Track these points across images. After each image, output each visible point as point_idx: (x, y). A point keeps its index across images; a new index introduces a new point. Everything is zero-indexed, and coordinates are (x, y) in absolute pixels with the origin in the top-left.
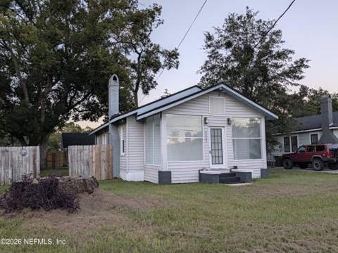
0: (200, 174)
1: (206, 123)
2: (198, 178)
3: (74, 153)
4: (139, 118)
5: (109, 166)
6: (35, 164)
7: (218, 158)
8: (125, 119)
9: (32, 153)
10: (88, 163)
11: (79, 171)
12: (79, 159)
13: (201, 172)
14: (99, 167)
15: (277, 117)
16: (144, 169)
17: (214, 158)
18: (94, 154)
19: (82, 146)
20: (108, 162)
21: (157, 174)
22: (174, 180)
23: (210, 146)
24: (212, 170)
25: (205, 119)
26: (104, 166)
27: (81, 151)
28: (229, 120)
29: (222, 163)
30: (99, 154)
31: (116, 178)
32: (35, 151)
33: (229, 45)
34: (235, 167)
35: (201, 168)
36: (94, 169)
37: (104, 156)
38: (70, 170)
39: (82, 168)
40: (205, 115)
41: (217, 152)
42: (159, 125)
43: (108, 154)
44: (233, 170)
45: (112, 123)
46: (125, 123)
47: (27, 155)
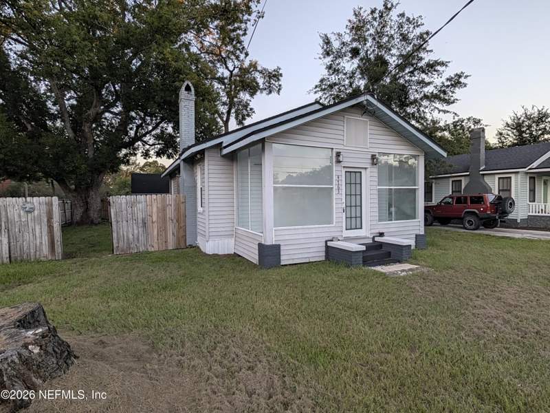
0: (327, 247)
1: (339, 162)
2: (324, 254)
3: (121, 207)
4: (225, 151)
5: (179, 228)
6: (50, 227)
7: (354, 220)
8: (202, 152)
9: (44, 208)
10: (144, 224)
11: (131, 236)
12: (130, 216)
13: (330, 244)
14: (163, 229)
15: (445, 154)
16: (234, 234)
17: (349, 220)
18: (155, 209)
19: (134, 196)
20: (177, 221)
21: (257, 247)
22: (285, 259)
23: (344, 201)
24: (347, 239)
25: (338, 154)
26: (171, 228)
27: (133, 205)
28: (373, 157)
29: (361, 228)
30: (163, 210)
31: (191, 246)
32: (50, 205)
33: (355, 52)
34: (381, 235)
35: (328, 236)
36: (156, 233)
37: (170, 212)
38: (115, 235)
39: (136, 232)
40: (337, 148)
41: (353, 209)
42: (259, 165)
43: (178, 209)
44: (377, 239)
45: (184, 160)
46: (202, 159)
47: (36, 212)
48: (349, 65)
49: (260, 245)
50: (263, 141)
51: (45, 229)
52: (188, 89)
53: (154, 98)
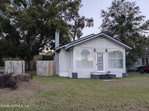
0: (91, 74)
1: (95, 51)
2: (90, 76)
3: (39, 64)
4: (66, 49)
5: (54, 70)
6: (22, 68)
7: (101, 67)
8: (60, 49)
10: (45, 68)
11: (41, 72)
12: (41, 66)
13: (92, 74)
15: (131, 49)
16: (68, 71)
17: (99, 68)
18: (48, 65)
19: (42, 61)
20: (54, 68)
22: (79, 77)
23: (97, 62)
24: (97, 73)
25: (95, 49)
26: (52, 70)
27: (42, 63)
28: (106, 50)
29: (103, 70)
30: (50, 65)
31: (57, 75)
32: (23, 62)
33: (113, 15)
34: (109, 72)
35: (92, 71)
36: (48, 71)
37: (52, 65)
38: (37, 71)
39: (42, 70)
40: (94, 48)
41: (100, 64)
43: (54, 65)
45: (56, 51)
46: (60, 51)
47: (20, 64)
48: (111, 19)
49: (73, 73)
50: (73, 46)
51: (21, 69)
52: (57, 32)
53: (49, 33)
